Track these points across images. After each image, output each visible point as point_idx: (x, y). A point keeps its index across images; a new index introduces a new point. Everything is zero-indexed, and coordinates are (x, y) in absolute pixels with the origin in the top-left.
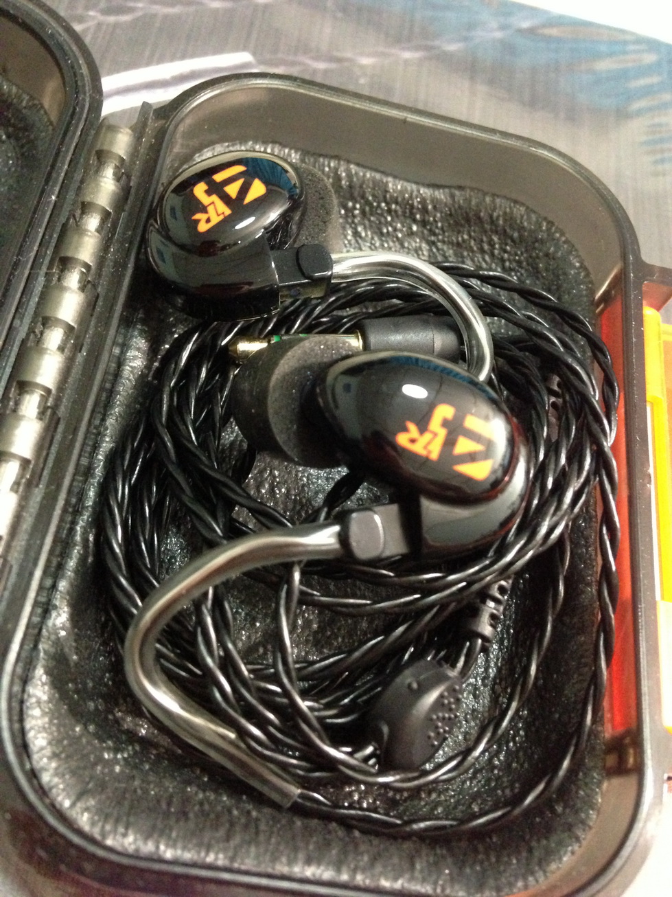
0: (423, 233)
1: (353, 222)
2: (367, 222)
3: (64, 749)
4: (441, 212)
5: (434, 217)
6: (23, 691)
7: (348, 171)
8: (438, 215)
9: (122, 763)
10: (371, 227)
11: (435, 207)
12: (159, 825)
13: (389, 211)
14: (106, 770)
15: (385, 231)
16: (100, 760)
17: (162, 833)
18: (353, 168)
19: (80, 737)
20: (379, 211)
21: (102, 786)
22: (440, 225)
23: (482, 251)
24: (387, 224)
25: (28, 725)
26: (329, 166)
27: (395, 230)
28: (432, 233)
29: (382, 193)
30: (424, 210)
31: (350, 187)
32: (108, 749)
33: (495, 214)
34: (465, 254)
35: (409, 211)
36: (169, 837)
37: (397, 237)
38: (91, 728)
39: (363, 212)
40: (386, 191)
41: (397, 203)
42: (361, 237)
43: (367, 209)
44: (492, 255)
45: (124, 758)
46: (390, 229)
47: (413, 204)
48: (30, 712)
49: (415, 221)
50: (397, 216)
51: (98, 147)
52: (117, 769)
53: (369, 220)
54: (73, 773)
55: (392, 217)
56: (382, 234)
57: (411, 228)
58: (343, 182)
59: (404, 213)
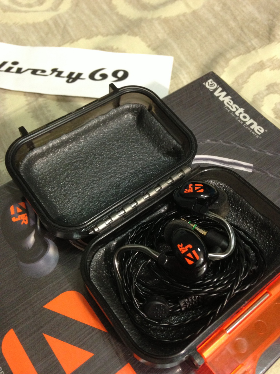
0: (254, 224)
1: (238, 212)
2: (241, 214)
3: (99, 263)
4: (260, 222)
5: (258, 222)
6: (100, 249)
7: (242, 200)
8: (259, 222)
9: (106, 275)
10: (242, 215)
11: (259, 220)
12: (101, 286)
13: (248, 214)
14: (102, 273)
15: (244, 218)
16: (103, 271)
17: (100, 287)
18: (244, 200)
19: (103, 264)
20: (245, 213)
21: (99, 273)
22: (259, 225)
23: (266, 238)
24: (246, 217)
25: (97, 254)
26: (238, 197)
27: (247, 220)
28: (256, 225)
29: (248, 209)
30: (256, 219)
31: (241, 204)
32: (106, 271)
33: (274, 230)
34: (262, 236)
35: (252, 217)
36: (100, 288)
37: (247, 221)
38: (106, 265)
39: (241, 211)
40: (249, 210)
41: (250, 213)
42: (238, 217)
43: (243, 211)
44: (268, 240)
45: (107, 275)
46: (246, 219)
47: (254, 216)
48: (98, 252)
49: (253, 221)
50: (249, 217)
51: (182, 169)
52: (104, 275)
53: (242, 214)
54: (96, 267)
55: (248, 216)
56: (243, 219)
57: (251, 221)
58: (240, 202)
59: (251, 217)
